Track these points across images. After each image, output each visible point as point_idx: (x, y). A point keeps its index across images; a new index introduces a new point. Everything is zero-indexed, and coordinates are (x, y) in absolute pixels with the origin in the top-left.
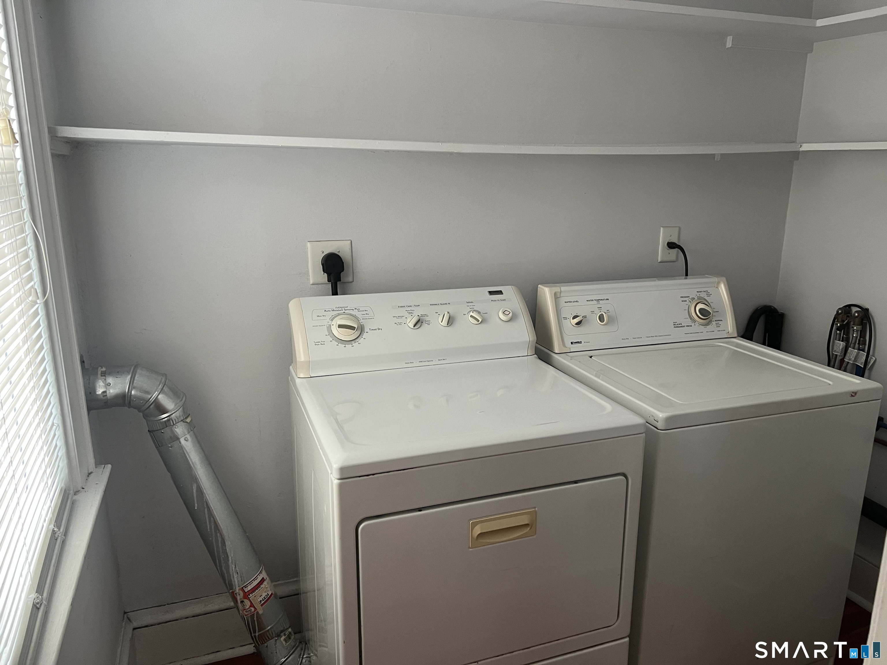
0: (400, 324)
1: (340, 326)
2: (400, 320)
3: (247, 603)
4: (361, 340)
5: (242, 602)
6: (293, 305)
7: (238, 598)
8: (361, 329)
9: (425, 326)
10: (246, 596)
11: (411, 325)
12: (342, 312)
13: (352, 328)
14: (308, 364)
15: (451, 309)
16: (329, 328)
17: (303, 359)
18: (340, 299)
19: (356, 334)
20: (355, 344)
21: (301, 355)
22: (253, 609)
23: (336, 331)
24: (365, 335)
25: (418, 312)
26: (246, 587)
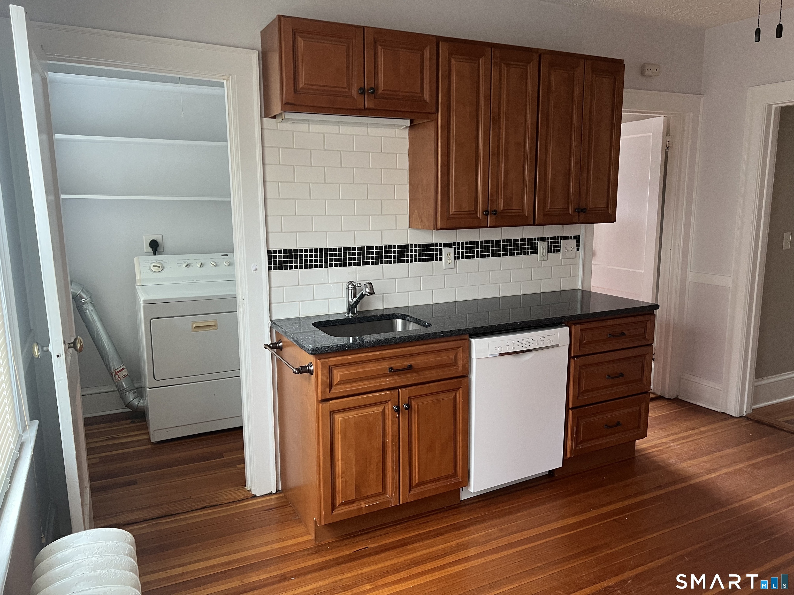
0: (180, 266)
1: (154, 266)
2: (180, 265)
3: (117, 376)
4: (162, 272)
5: (115, 376)
6: (136, 259)
7: (113, 374)
8: (163, 268)
9: (190, 267)
10: (117, 373)
11: (184, 266)
12: (156, 261)
13: (159, 267)
14: (141, 280)
15: (203, 261)
16: (150, 267)
17: (139, 278)
18: (156, 257)
19: (160, 269)
20: (160, 273)
21: (138, 277)
22: (119, 379)
23: (153, 269)
24: (164, 270)
25: (189, 262)
26: (116, 370)
